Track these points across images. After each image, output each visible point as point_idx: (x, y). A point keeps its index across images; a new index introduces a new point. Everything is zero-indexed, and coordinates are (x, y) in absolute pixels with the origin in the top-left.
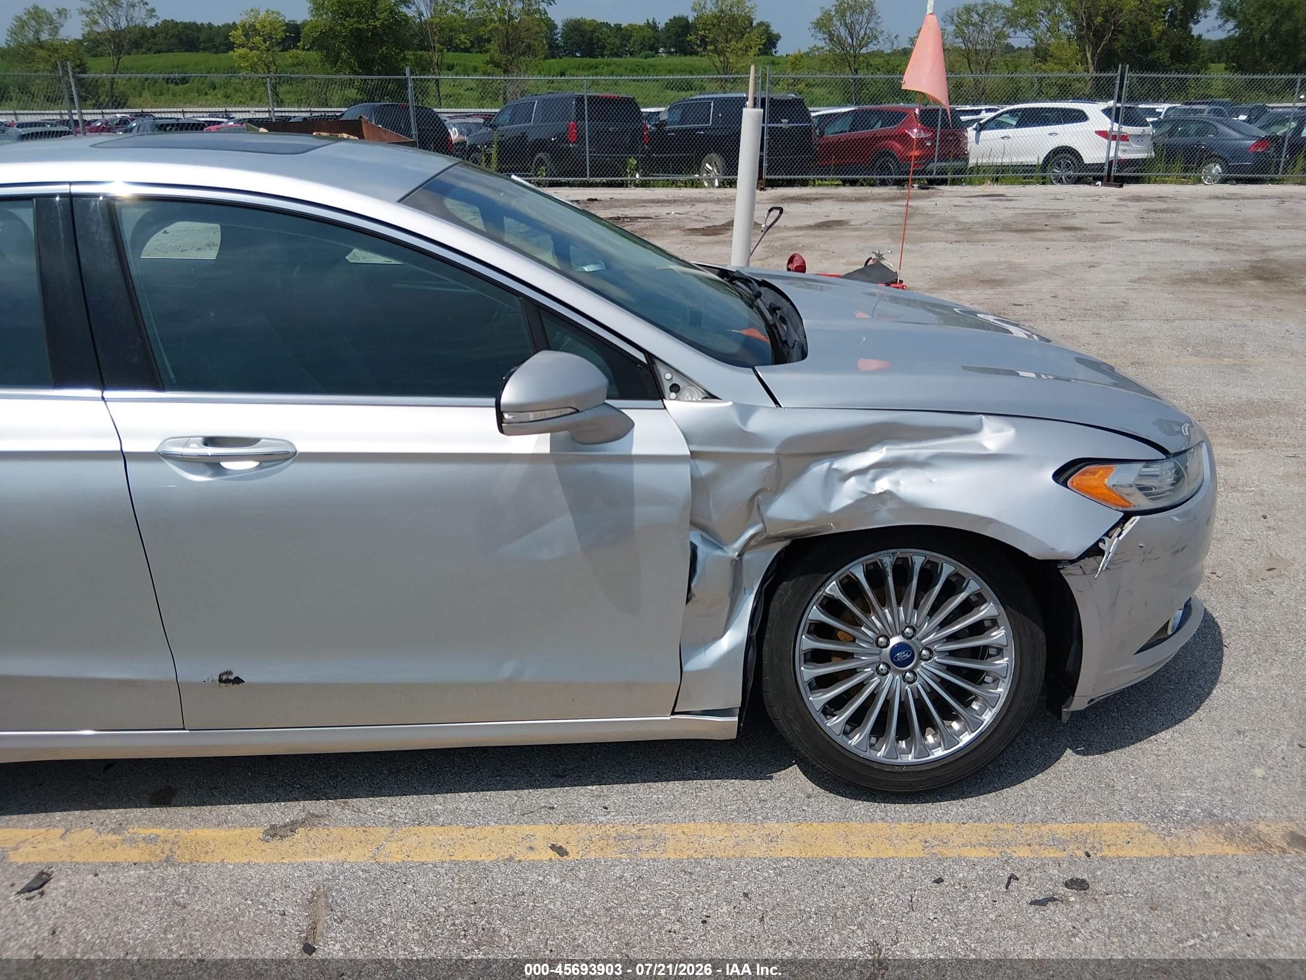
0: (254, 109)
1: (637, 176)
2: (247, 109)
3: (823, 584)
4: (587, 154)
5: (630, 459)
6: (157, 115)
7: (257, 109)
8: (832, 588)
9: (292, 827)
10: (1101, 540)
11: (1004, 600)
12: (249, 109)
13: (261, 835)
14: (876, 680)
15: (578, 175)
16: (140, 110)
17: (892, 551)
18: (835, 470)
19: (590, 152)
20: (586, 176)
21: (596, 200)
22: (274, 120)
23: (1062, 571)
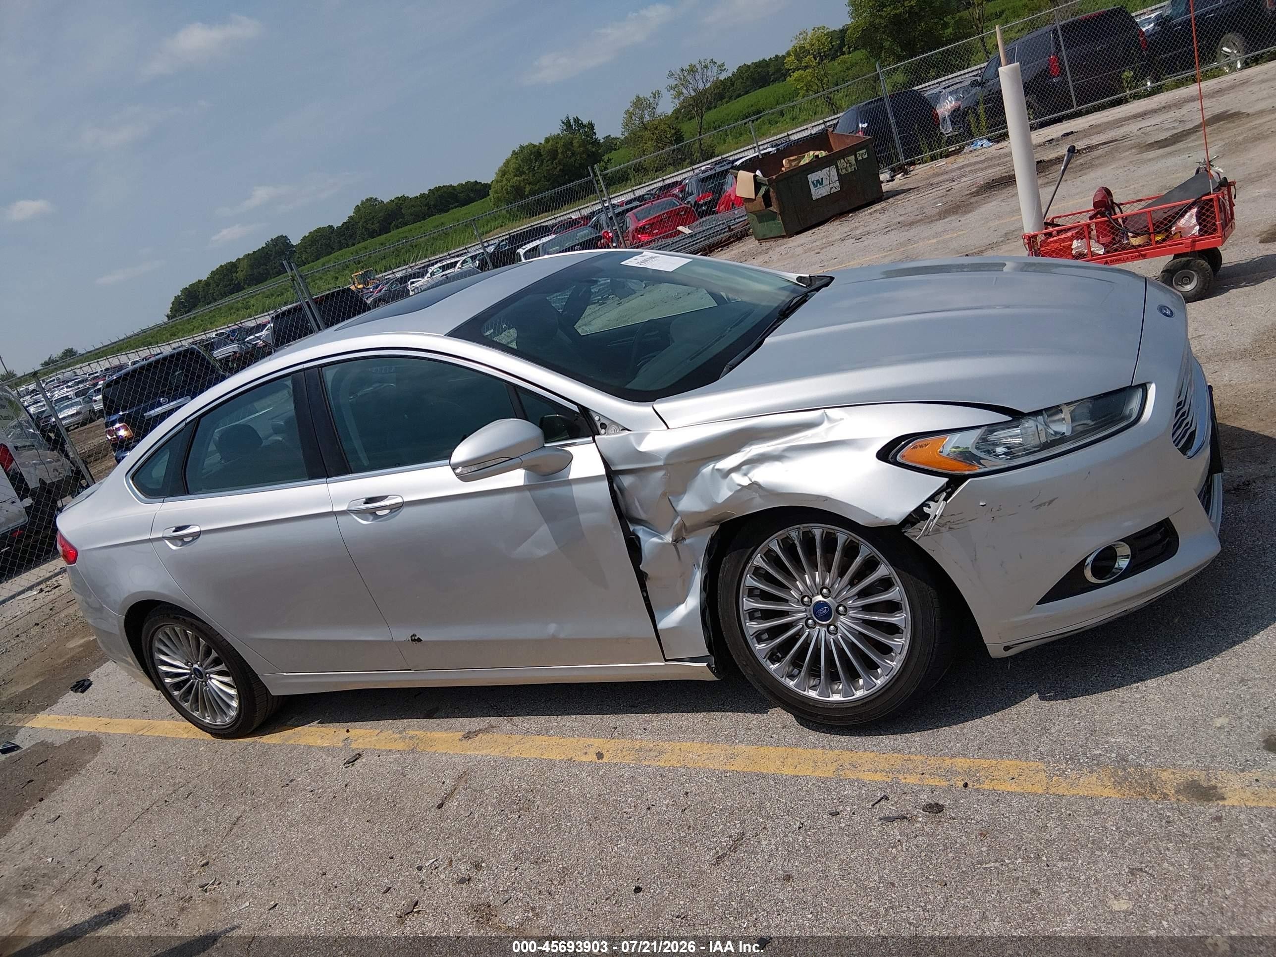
0: (810, 125)
1: (1149, 84)
2: (805, 127)
3: (750, 558)
4: (1070, 84)
5: (570, 482)
6: (731, 159)
7: (813, 124)
8: (758, 560)
9: (476, 733)
10: (924, 504)
11: (893, 563)
12: (807, 126)
13: (461, 737)
14: (807, 631)
15: (1059, 110)
16: (720, 158)
17: (798, 526)
18: (718, 470)
19: (1073, 81)
20: (1073, 106)
21: (1072, 133)
22: (760, 157)
23: (906, 534)
